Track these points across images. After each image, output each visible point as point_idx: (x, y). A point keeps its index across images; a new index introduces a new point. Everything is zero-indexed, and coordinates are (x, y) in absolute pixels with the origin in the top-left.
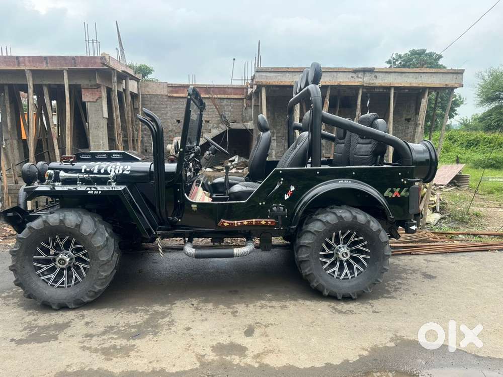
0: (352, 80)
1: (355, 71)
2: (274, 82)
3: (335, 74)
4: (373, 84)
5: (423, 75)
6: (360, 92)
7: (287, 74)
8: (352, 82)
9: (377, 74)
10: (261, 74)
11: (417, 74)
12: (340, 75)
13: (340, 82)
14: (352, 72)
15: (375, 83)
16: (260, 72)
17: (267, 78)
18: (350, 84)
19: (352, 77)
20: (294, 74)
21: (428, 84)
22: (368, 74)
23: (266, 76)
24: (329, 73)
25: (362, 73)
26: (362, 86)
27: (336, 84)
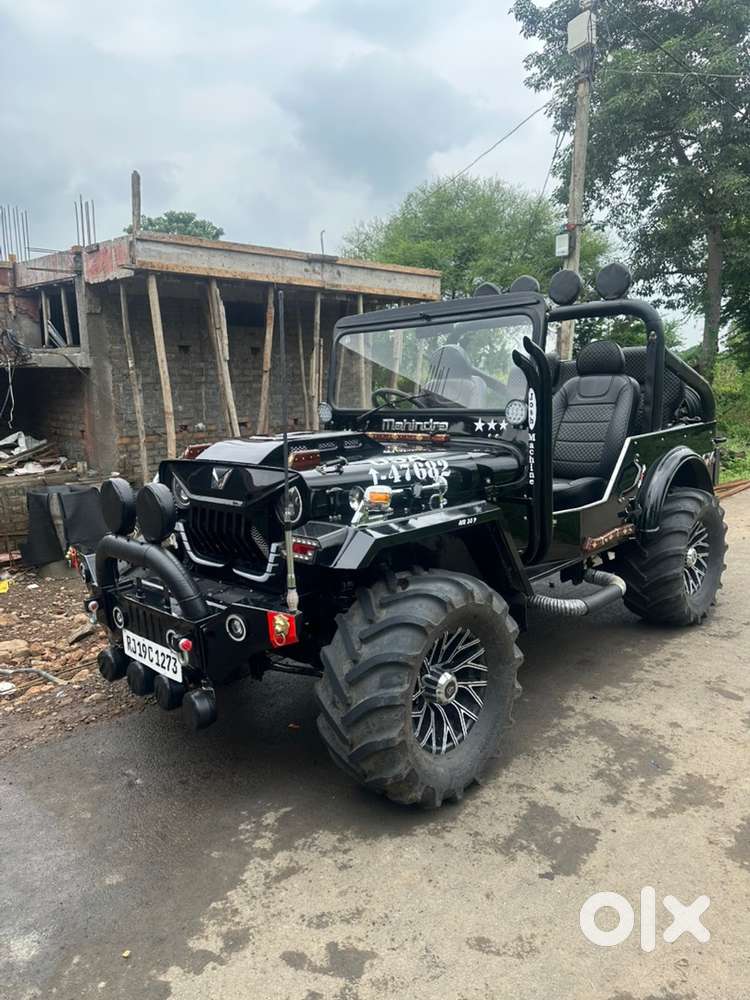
0: (307, 276)
1: (311, 260)
2: (177, 266)
3: (280, 261)
4: (337, 286)
5: (397, 276)
6: (319, 299)
7: (200, 252)
8: (308, 280)
9: (341, 269)
10: (147, 246)
11: (390, 275)
12: (289, 264)
13: (291, 279)
14: (306, 261)
15: (340, 286)
16: (146, 241)
17: (161, 258)
18: (305, 284)
19: (306, 270)
20: (212, 252)
21: (403, 292)
22: (328, 268)
23: (160, 252)
24: (270, 258)
25: (319, 265)
26: (322, 290)
27: (285, 282)
